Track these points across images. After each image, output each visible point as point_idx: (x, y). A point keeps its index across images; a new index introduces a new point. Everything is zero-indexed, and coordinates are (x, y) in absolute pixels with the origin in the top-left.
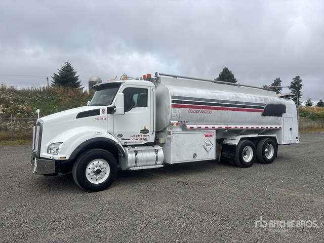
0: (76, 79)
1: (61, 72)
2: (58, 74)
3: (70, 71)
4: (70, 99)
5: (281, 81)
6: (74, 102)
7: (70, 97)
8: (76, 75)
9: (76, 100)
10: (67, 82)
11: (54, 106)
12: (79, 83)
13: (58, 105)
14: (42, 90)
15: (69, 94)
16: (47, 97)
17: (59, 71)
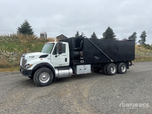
0: (31, 30)
1: (22, 26)
2: (21, 27)
3: (28, 26)
4: (27, 41)
5: (136, 34)
6: (29, 43)
7: (27, 40)
8: (31, 28)
9: (31, 42)
10: (26, 32)
11: (16, 45)
12: (33, 32)
13: (19, 44)
14: (10, 36)
15: (26, 39)
16: (12, 40)
17: (21, 25)
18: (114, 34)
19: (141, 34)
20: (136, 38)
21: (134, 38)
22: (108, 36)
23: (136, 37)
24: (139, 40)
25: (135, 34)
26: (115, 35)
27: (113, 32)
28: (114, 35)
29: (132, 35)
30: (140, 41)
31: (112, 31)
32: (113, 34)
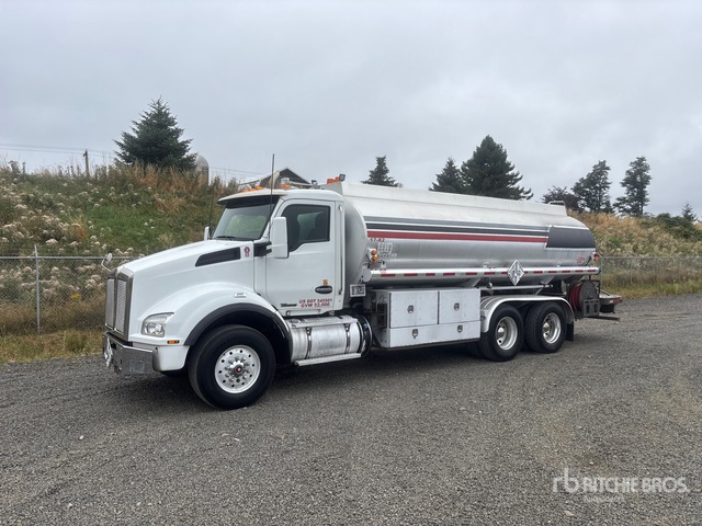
18: (512, 169)
19: (628, 172)
20: (604, 187)
21: (600, 189)
22: (483, 177)
23: (606, 185)
24: (618, 199)
25: (601, 169)
26: (514, 171)
27: (508, 160)
28: (513, 176)
29: (590, 176)
30: (623, 200)
31: (504, 156)
32: (507, 167)
